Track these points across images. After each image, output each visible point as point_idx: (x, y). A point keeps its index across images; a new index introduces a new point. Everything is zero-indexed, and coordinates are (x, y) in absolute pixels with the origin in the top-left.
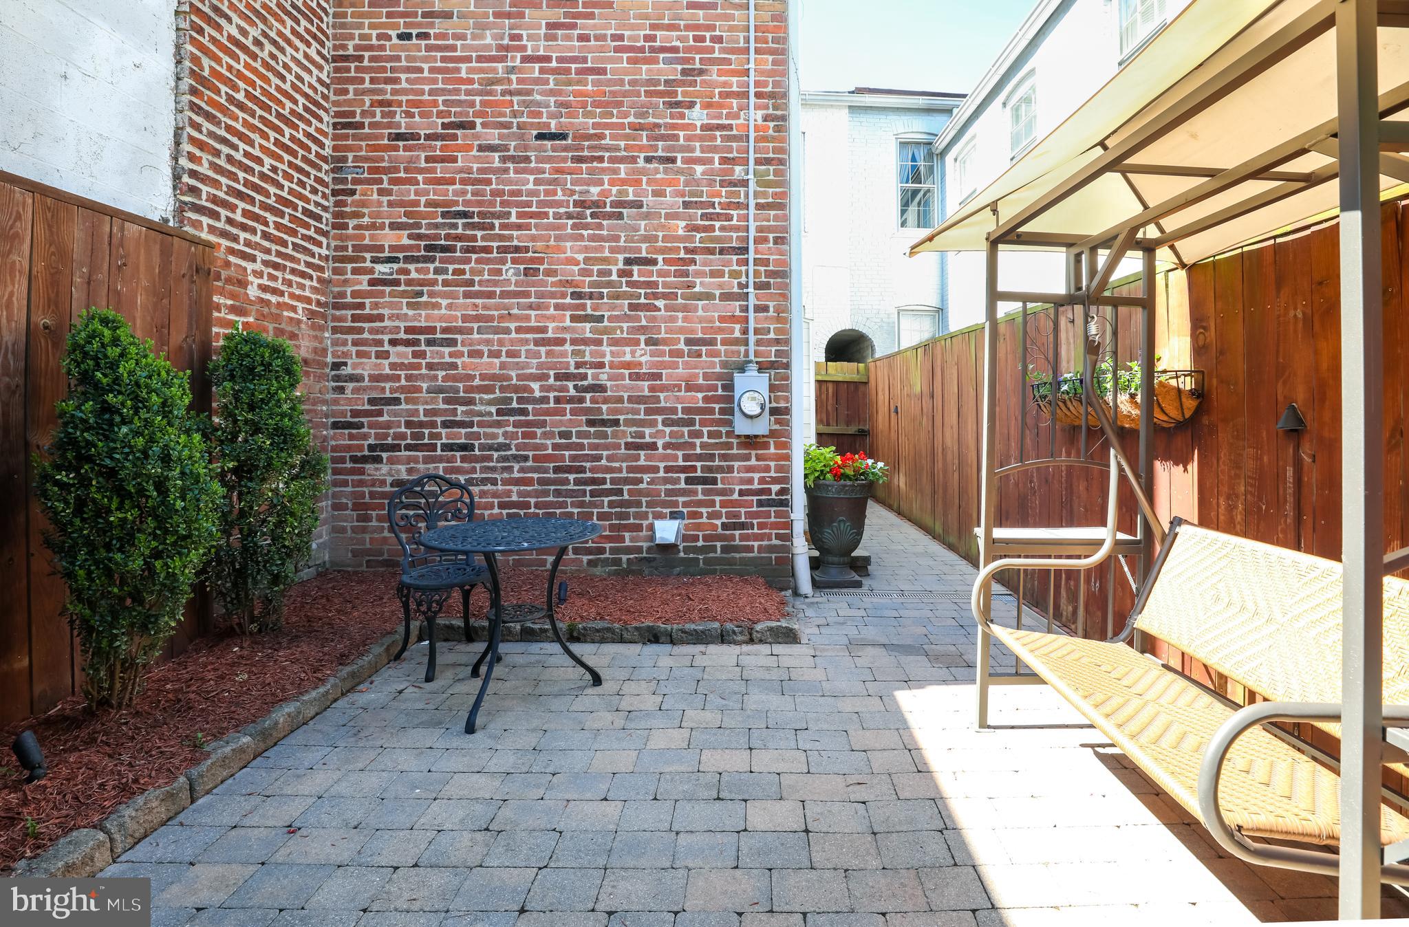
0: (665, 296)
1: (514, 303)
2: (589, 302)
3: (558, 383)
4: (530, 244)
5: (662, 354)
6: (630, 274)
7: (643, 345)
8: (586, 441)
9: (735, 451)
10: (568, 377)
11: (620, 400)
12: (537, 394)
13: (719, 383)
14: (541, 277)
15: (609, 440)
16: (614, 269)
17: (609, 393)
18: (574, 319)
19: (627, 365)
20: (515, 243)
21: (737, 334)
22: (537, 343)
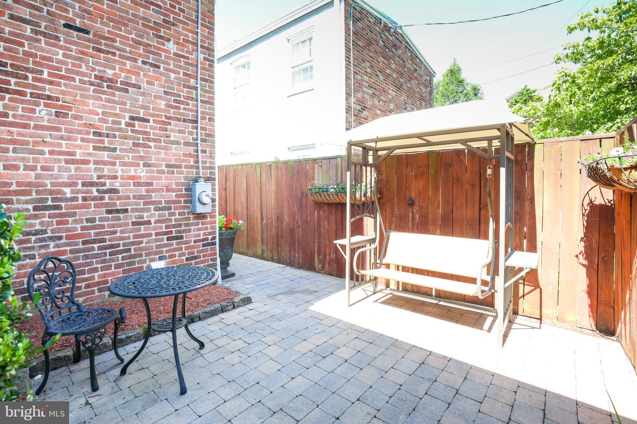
0: (154, 140)
1: (47, 134)
2: (106, 139)
3: (85, 188)
4: (61, 96)
5: (153, 172)
6: (134, 126)
7: (141, 166)
8: (105, 223)
9: (192, 221)
10: (92, 184)
11: (128, 198)
12: (69, 195)
13: (184, 188)
14: (70, 119)
15: (122, 221)
16: (123, 122)
17: (121, 194)
18: (95, 148)
19: (132, 178)
20: (47, 93)
21: (192, 163)
22: (67, 162)
